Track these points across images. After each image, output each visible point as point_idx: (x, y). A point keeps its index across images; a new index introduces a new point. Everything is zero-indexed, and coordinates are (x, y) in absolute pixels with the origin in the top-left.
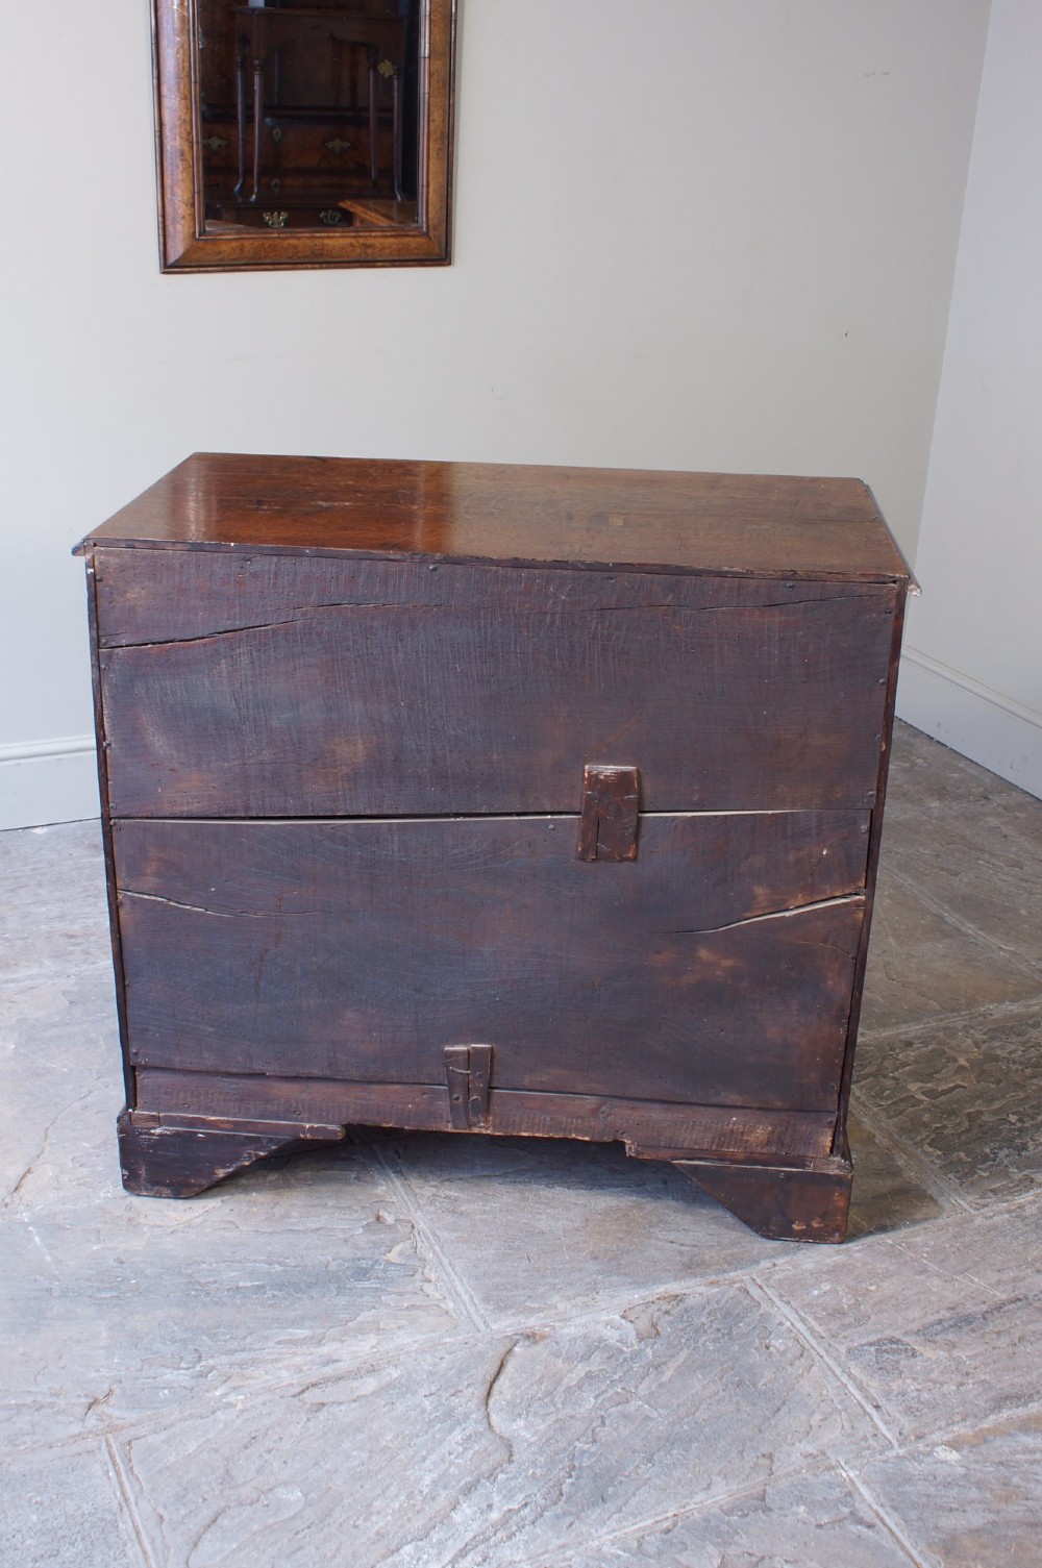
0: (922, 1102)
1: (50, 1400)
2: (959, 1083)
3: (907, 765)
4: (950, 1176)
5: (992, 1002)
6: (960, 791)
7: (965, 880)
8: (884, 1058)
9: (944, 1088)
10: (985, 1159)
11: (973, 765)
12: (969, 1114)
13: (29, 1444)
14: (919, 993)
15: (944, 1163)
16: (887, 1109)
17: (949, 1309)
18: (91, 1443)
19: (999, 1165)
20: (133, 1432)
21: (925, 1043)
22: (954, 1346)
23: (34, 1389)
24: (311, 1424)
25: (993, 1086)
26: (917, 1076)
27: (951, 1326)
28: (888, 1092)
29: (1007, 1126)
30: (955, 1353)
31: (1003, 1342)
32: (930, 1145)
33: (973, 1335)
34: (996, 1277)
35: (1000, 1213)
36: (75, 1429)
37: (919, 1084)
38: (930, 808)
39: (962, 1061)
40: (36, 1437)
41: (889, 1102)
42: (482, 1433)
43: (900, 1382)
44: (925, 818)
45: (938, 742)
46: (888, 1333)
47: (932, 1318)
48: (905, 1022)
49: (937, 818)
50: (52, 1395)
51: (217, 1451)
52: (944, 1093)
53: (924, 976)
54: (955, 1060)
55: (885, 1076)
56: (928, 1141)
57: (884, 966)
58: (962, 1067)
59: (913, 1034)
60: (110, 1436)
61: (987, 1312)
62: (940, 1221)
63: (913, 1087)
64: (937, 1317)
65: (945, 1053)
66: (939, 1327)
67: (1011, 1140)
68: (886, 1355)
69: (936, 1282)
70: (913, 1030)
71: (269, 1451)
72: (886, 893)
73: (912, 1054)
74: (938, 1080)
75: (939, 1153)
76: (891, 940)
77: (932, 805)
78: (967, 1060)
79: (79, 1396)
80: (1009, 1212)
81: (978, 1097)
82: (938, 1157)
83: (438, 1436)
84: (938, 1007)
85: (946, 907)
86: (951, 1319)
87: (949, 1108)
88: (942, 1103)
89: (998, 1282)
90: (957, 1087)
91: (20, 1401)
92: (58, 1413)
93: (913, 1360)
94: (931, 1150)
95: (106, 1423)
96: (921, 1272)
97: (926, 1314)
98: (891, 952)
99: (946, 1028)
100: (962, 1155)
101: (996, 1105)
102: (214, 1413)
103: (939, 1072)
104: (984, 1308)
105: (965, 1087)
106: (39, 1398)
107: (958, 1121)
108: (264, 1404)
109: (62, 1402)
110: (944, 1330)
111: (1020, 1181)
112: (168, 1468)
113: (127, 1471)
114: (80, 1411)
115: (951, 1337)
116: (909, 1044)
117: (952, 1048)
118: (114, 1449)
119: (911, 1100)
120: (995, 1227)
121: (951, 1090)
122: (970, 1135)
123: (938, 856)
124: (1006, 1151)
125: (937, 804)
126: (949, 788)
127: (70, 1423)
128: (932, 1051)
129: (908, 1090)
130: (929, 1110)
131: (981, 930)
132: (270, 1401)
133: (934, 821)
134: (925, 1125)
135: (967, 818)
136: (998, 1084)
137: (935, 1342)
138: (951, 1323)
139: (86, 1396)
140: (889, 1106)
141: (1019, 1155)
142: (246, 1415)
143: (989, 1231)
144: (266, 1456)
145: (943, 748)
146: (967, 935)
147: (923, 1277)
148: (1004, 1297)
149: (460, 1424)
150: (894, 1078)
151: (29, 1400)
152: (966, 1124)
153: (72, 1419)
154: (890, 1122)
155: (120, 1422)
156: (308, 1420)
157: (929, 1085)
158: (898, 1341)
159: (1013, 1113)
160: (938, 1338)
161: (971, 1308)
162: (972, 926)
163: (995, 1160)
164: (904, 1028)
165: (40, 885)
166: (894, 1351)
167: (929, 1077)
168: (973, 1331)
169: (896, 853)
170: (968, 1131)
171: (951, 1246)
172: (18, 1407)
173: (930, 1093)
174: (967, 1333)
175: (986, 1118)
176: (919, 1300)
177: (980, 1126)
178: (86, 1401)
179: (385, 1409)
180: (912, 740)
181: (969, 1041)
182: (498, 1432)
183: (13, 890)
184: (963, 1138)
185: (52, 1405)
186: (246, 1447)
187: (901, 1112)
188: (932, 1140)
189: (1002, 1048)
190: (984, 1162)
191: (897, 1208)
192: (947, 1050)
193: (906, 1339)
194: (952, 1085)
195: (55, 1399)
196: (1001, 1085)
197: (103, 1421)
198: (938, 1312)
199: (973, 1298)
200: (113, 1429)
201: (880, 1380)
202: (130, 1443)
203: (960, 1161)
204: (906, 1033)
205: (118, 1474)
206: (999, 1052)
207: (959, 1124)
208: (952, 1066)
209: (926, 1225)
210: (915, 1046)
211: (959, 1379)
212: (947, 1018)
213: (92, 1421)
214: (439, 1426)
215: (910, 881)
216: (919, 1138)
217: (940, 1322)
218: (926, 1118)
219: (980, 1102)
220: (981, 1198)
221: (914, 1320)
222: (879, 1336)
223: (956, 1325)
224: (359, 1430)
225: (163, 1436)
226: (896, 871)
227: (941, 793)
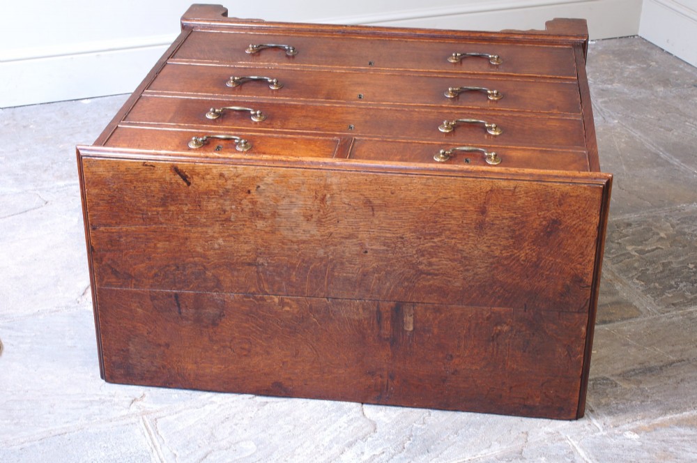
0: (634, 256)
1: (109, 398)
2: (659, 246)
3: (645, 66)
4: (648, 295)
5: (684, 203)
6: (679, 81)
7: (676, 133)
8: (613, 232)
9: (650, 249)
10: (671, 287)
11: (690, 67)
12: (663, 263)
13: (98, 419)
14: (639, 197)
15: (644, 289)
16: (612, 260)
17: (640, 364)
18: (134, 420)
19: (680, 290)
20: (158, 414)
21: (640, 225)
22: (641, 383)
23: (100, 393)
24: (260, 412)
25: (680, 249)
26: (632, 243)
27: (641, 372)
28: (613, 251)
29: (687, 270)
30: (641, 386)
31: (671, 381)
32: (637, 279)
33: (654, 377)
34: (671, 348)
35: (677, 316)
36: (125, 412)
37: (634, 247)
38: (657, 92)
39: (662, 235)
40: (102, 416)
41: (614, 256)
42: (359, 418)
43: (607, 399)
44: (653, 97)
45: (668, 53)
46: (601, 375)
47: (629, 368)
48: (628, 213)
49: (661, 98)
50: (110, 396)
51: (206, 424)
52: (649, 251)
53: (643, 187)
54: (658, 234)
55: (612, 242)
56: (636, 277)
57: (618, 182)
58: (662, 238)
59: (633, 219)
60: (145, 417)
61: (663, 366)
62: (638, 320)
63: (629, 248)
64: (632, 367)
65: (652, 230)
66: (632, 373)
67: (689, 277)
68: (599, 386)
69: (634, 350)
70: (633, 217)
71: (236, 425)
72: (623, 140)
73: (630, 230)
74: (646, 244)
75: (642, 283)
76: (624, 167)
77: (658, 90)
78: (666, 234)
79: (126, 397)
80: (683, 315)
81: (670, 254)
82: (642, 285)
83: (333, 419)
84: (650, 205)
85: (661, 149)
86: (640, 369)
87: (651, 260)
88: (647, 257)
89: (672, 352)
90: (657, 248)
91: (92, 399)
92: (114, 405)
93: (615, 389)
94: (637, 282)
95: (142, 410)
96: (624, 345)
97: (626, 366)
98: (623, 174)
99: (654, 217)
100: (657, 285)
101: (681, 259)
102: (204, 406)
103: (646, 240)
104: (662, 364)
105: (662, 249)
106: (103, 398)
107: (656, 267)
108: (233, 402)
109: (116, 400)
110: (636, 374)
111: (692, 299)
112: (178, 432)
113: (155, 433)
114: (127, 404)
115: (639, 378)
116: (629, 225)
117: (656, 228)
118: (147, 423)
119: (629, 255)
120: (673, 323)
121: (653, 250)
122: (663, 274)
123: (659, 120)
124: (684, 283)
125: (662, 89)
126: (671, 80)
127: (121, 410)
128: (643, 229)
129: (626, 250)
130: (639, 260)
131: (683, 162)
132: (236, 401)
133: (659, 99)
134: (635, 269)
135: (681, 98)
136: (684, 247)
137: (630, 380)
138: (640, 371)
139: (130, 397)
140: (614, 258)
141: (693, 285)
142: (222, 407)
143: (669, 325)
144: (234, 427)
145: (670, 56)
146: (673, 165)
147: (626, 347)
148: (675, 359)
149: (346, 413)
150: (618, 243)
151: (97, 398)
152: (661, 268)
153: (121, 407)
154: (614, 266)
155: (151, 410)
156: (258, 410)
157: (640, 247)
158: (608, 379)
159: (691, 263)
160: (632, 378)
161: (653, 363)
162: (677, 160)
163: (676, 288)
164: (627, 216)
165: (88, 132)
166: (604, 384)
167: (641, 243)
168: (653, 375)
169: (632, 118)
170: (661, 272)
171: (645, 332)
172: (91, 401)
173: (641, 252)
174: (650, 377)
175: (674, 265)
176: (622, 359)
177: (670, 270)
178: (130, 399)
179: (303, 405)
180: (649, 51)
181: (669, 224)
182: (368, 417)
183: (72, 135)
184: (658, 276)
185: (110, 401)
186: (223, 422)
187: (621, 261)
188: (639, 277)
189: (688, 228)
190: (670, 288)
191: (614, 311)
192: (653, 228)
193: (612, 378)
194: (655, 247)
195: (112, 398)
196: (686, 248)
197: (140, 409)
198: (633, 365)
199: (655, 359)
200: (147, 413)
201: (594, 398)
202: (156, 419)
203: (655, 288)
204: (628, 219)
205: (150, 434)
206: (686, 230)
207: (657, 268)
208: (656, 237)
209: (631, 321)
210: (633, 226)
211: (643, 399)
212: (655, 211)
213: (133, 409)
214: (334, 414)
215: (639, 134)
216: (630, 275)
217: (634, 370)
218: (636, 265)
219: (671, 257)
220: (666, 307)
221: (618, 368)
222: (596, 376)
223: (643, 372)
224: (288, 415)
225: (175, 416)
226: (631, 128)
227: (665, 82)
